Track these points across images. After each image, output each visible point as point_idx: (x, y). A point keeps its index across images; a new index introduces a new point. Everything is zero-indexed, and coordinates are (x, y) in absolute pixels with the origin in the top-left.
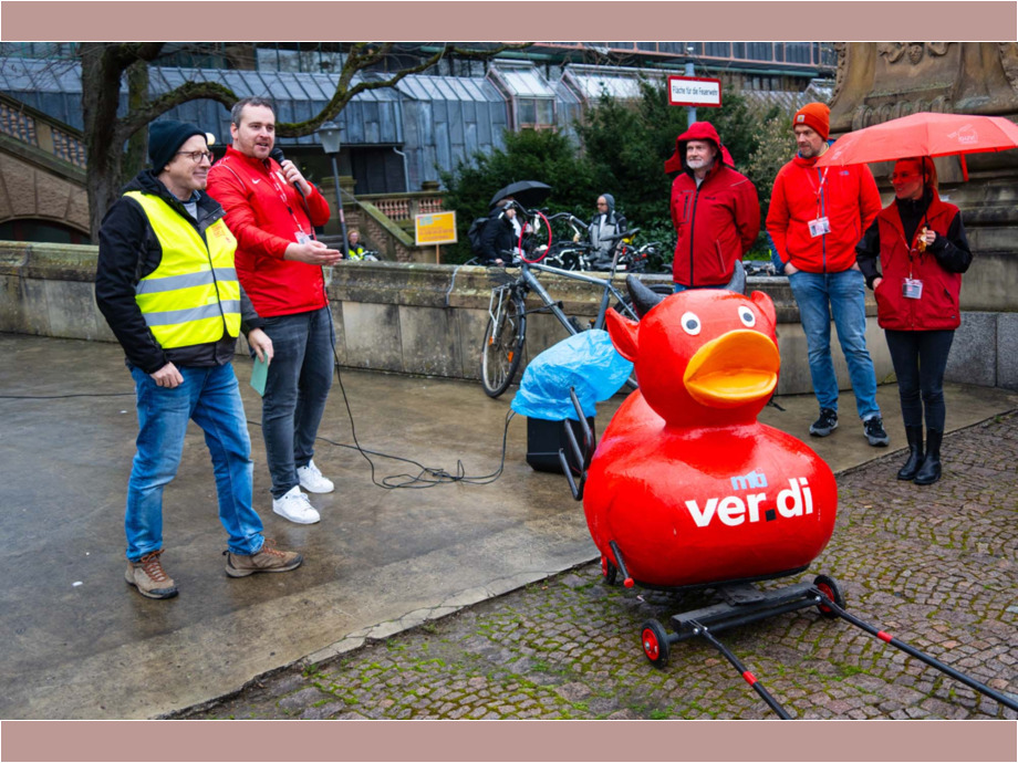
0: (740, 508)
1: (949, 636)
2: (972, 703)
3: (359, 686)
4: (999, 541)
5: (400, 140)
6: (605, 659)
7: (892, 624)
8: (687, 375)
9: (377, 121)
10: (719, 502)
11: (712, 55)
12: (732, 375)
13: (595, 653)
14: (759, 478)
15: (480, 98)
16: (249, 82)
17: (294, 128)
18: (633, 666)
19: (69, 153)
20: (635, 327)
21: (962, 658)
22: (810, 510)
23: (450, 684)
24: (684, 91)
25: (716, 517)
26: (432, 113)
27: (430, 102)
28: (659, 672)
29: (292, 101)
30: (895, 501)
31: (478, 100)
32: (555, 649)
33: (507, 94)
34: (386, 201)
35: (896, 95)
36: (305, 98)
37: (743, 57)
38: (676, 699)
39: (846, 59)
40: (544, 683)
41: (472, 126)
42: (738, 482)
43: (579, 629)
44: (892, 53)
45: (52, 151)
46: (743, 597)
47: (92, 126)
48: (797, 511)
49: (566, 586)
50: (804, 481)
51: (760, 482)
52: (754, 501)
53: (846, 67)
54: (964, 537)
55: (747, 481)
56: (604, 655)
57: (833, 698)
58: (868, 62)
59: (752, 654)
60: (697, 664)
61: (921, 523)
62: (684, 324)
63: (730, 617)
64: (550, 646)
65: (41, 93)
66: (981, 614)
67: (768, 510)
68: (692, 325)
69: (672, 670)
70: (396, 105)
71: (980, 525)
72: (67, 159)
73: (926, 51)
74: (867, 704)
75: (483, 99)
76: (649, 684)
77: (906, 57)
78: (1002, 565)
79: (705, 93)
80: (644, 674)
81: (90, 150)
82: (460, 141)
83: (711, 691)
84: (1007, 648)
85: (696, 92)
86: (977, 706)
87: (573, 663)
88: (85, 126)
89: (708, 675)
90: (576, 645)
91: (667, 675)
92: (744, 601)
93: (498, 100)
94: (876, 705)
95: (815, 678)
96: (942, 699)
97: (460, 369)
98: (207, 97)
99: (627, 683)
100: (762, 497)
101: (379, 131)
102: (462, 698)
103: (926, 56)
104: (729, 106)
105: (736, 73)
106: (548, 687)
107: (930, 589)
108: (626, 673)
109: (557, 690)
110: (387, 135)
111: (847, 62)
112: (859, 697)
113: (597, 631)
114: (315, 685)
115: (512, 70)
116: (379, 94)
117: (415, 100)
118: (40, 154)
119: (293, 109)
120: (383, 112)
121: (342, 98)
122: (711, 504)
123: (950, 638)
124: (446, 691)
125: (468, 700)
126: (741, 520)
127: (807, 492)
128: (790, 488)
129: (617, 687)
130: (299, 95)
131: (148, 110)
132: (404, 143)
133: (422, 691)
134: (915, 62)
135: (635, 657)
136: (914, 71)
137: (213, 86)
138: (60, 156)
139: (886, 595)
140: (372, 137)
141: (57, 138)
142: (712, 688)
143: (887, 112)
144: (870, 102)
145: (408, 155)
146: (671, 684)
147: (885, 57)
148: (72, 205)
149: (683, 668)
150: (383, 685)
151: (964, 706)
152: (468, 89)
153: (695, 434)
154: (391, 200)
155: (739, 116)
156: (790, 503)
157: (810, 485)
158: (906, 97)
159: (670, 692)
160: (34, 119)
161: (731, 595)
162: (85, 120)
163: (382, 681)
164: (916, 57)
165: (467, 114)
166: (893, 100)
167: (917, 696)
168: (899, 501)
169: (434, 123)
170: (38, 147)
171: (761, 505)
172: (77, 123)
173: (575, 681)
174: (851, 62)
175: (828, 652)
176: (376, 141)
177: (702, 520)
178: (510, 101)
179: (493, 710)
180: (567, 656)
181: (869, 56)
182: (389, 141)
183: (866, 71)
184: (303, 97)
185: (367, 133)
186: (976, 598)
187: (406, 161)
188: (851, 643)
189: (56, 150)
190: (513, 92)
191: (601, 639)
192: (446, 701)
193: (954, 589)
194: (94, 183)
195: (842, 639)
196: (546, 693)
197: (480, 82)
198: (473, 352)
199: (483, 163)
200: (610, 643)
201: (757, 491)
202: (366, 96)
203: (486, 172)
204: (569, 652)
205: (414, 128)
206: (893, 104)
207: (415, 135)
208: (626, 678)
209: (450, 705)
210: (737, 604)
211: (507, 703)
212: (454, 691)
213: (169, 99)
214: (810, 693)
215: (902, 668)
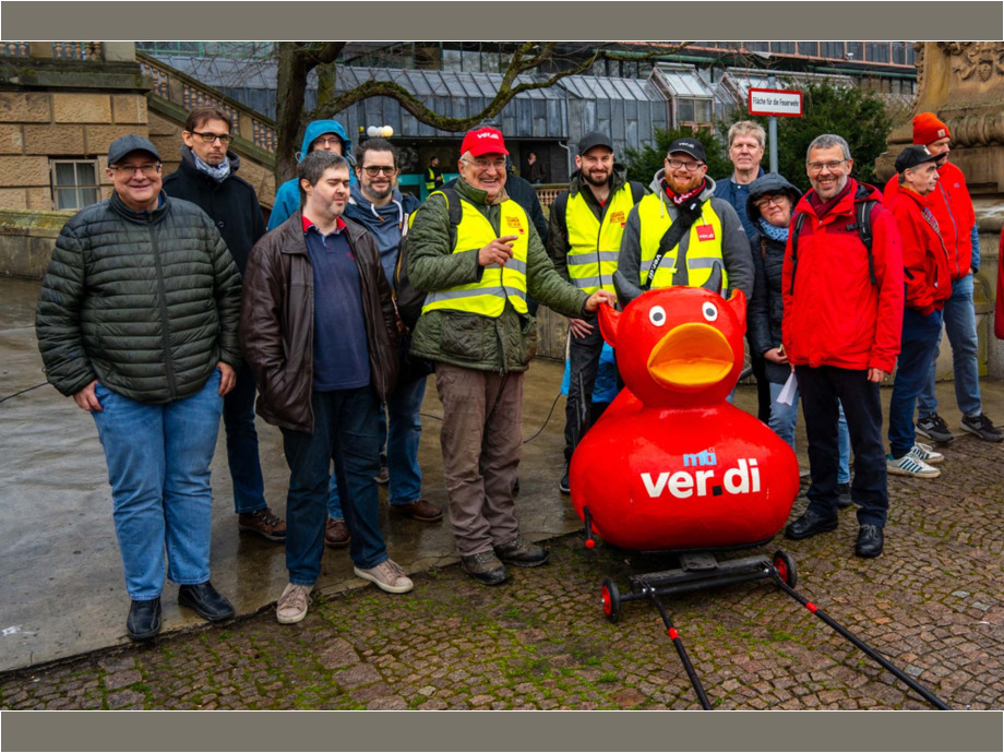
0: (689, 482)
1: (885, 613)
2: (875, 673)
3: (354, 617)
4: (982, 532)
5: (565, 135)
6: (570, 611)
7: (840, 599)
8: (649, 362)
9: (545, 117)
10: (670, 476)
11: (872, 60)
12: (693, 363)
13: (564, 606)
14: (709, 457)
15: (641, 97)
16: (430, 81)
17: (459, 123)
18: (592, 619)
19: (266, 142)
20: (616, 317)
21: (887, 633)
22: (757, 488)
23: (430, 621)
24: (764, 102)
25: (666, 488)
26: (596, 111)
27: (595, 100)
28: (612, 626)
29: (468, 98)
30: (904, 490)
31: (640, 99)
32: (532, 600)
33: (668, 94)
34: (547, 191)
35: (965, 110)
36: (479, 95)
37: (904, 63)
38: (615, 650)
39: (924, 75)
40: (510, 627)
41: (633, 123)
42: (690, 459)
43: (560, 584)
44: (964, 70)
45: (252, 140)
46: (696, 564)
47: (281, 120)
48: (744, 488)
49: (567, 547)
50: (753, 462)
51: (710, 460)
52: (702, 477)
53: (923, 82)
54: (951, 526)
55: (698, 459)
56: (571, 608)
57: (752, 658)
58: (944, 77)
59: (701, 616)
60: (649, 621)
61: (918, 511)
62: (651, 316)
63: (680, 582)
64: (528, 597)
65: (248, 89)
66: (927, 596)
67: (715, 486)
68: (658, 316)
69: (624, 625)
70: (563, 103)
71: (972, 516)
72: (264, 147)
73: (994, 69)
74: (779, 666)
75: (645, 99)
76: (598, 635)
77: (977, 74)
78: (973, 554)
79: (786, 103)
80: (598, 627)
81: (279, 139)
82: (621, 137)
83: (648, 645)
84: (934, 627)
85: (776, 103)
86: (878, 675)
87: (541, 613)
88: (277, 118)
89: (653, 631)
90: (551, 597)
91: (617, 629)
92: (696, 567)
93: (659, 99)
94: (787, 668)
95: (745, 641)
96: (850, 667)
97: (548, 349)
98: (383, 94)
99: (580, 632)
100: (710, 474)
101: (546, 126)
102: (433, 634)
103: (994, 74)
104: (869, 111)
105: (896, 78)
106: (510, 631)
107: (892, 571)
108: (583, 624)
109: (516, 634)
110: (553, 130)
111: (924, 77)
112: (776, 659)
113: (575, 587)
114: (320, 613)
115: (673, 72)
116: (547, 93)
117: (580, 99)
118: (241, 142)
119: (468, 106)
120: (550, 109)
121: (504, 98)
122: (663, 477)
123: (886, 615)
124: (423, 627)
125: (438, 635)
126: (689, 493)
127: (755, 472)
128: (738, 467)
129: (571, 635)
130: (474, 93)
131: (332, 106)
132: (568, 138)
133: (403, 625)
134: (984, 80)
135: (597, 611)
136: (983, 87)
137: (390, 85)
138: (258, 144)
139: (849, 573)
140: (539, 131)
141: (256, 128)
142: (650, 642)
143: (956, 125)
144: (943, 115)
145: (571, 148)
146: (618, 635)
147: (958, 73)
148: (265, 188)
149: (634, 624)
150: (374, 618)
151: (866, 675)
152: (632, 89)
153: (664, 414)
154: (551, 190)
155: (878, 120)
156: (737, 480)
157: (760, 466)
158: (975, 111)
159: (613, 643)
160: (238, 112)
161: (687, 561)
162: (277, 114)
163: (375, 615)
164: (985, 75)
165: (630, 112)
166: (963, 114)
167: (828, 662)
168: (908, 490)
169: (598, 120)
170: (240, 136)
171: (709, 481)
172: (272, 115)
173: (536, 628)
174: (928, 77)
175: (768, 620)
176: (542, 135)
177: (654, 491)
178: (670, 101)
179: (455, 646)
180: (540, 606)
181: (945, 73)
182: (555, 135)
183: (942, 86)
184: (478, 94)
185: (535, 128)
186: (931, 581)
187: (569, 154)
188: (793, 613)
189: (255, 139)
190: (673, 93)
191: (574, 594)
192: (419, 635)
193: (914, 573)
194: (281, 169)
195: (788, 609)
196: (506, 636)
197: (643, 83)
198: (560, 334)
199: (634, 159)
200: (581, 598)
201: (706, 468)
202: (535, 94)
203: (636, 166)
204: (543, 603)
205: (579, 124)
206: (962, 118)
207: (579, 130)
208: (582, 629)
209: (422, 638)
210: (689, 570)
211: (469, 641)
212: (430, 627)
213: (350, 97)
214: (735, 653)
215: (827, 638)
